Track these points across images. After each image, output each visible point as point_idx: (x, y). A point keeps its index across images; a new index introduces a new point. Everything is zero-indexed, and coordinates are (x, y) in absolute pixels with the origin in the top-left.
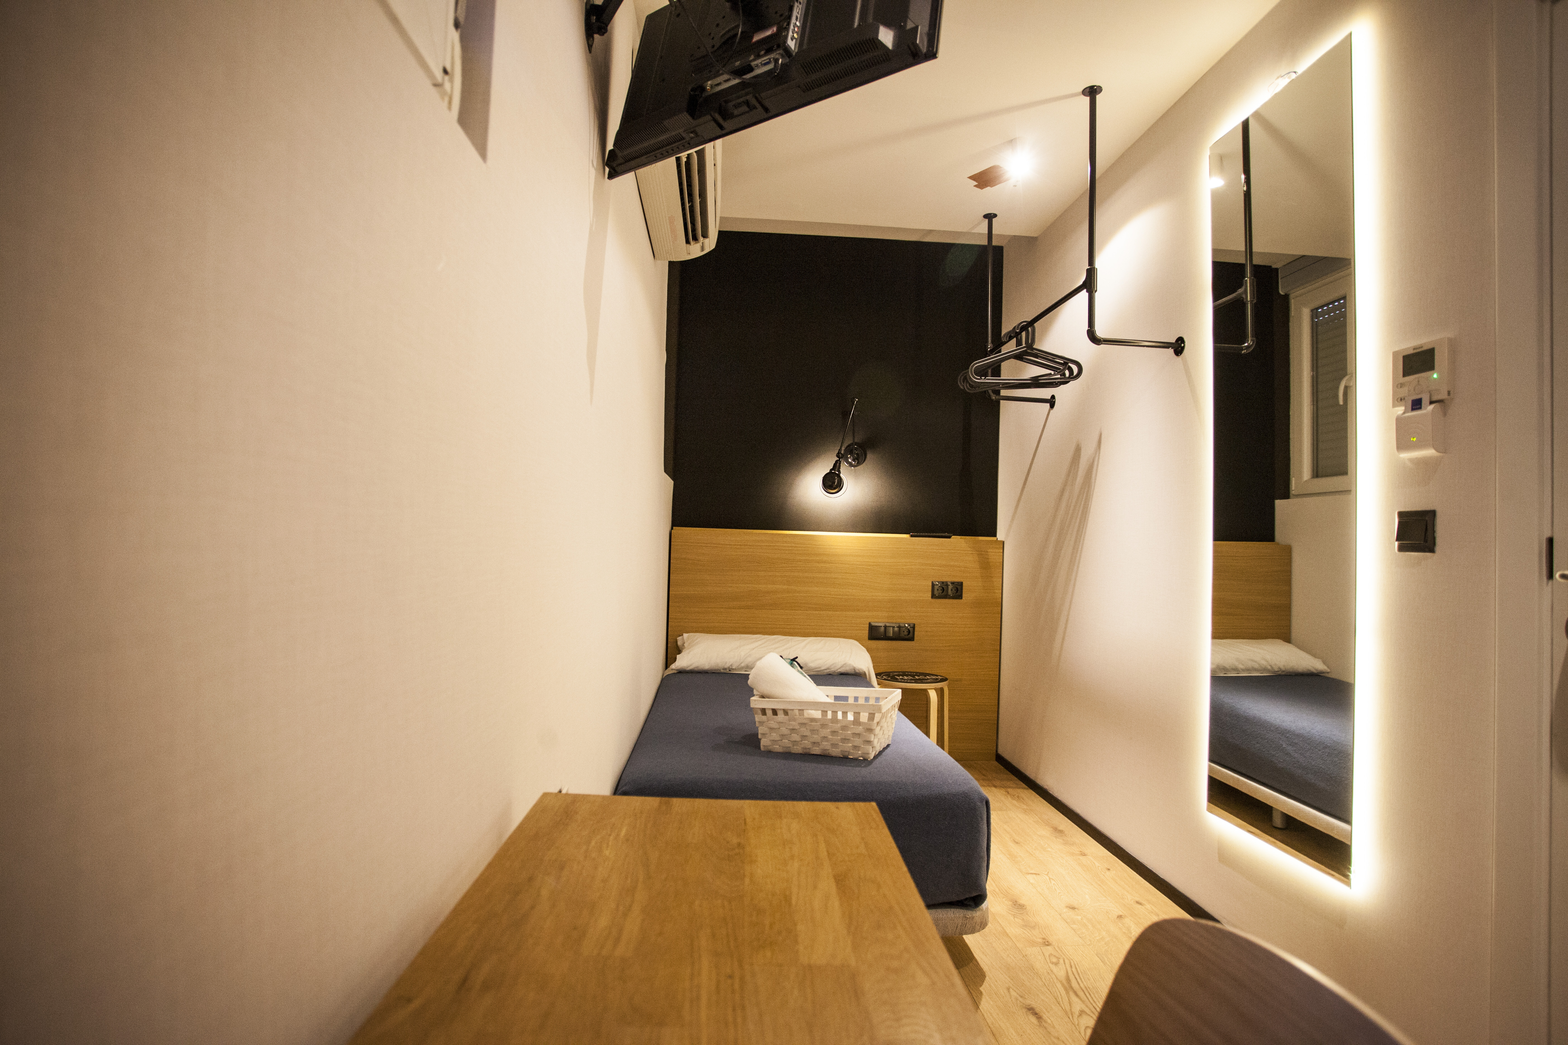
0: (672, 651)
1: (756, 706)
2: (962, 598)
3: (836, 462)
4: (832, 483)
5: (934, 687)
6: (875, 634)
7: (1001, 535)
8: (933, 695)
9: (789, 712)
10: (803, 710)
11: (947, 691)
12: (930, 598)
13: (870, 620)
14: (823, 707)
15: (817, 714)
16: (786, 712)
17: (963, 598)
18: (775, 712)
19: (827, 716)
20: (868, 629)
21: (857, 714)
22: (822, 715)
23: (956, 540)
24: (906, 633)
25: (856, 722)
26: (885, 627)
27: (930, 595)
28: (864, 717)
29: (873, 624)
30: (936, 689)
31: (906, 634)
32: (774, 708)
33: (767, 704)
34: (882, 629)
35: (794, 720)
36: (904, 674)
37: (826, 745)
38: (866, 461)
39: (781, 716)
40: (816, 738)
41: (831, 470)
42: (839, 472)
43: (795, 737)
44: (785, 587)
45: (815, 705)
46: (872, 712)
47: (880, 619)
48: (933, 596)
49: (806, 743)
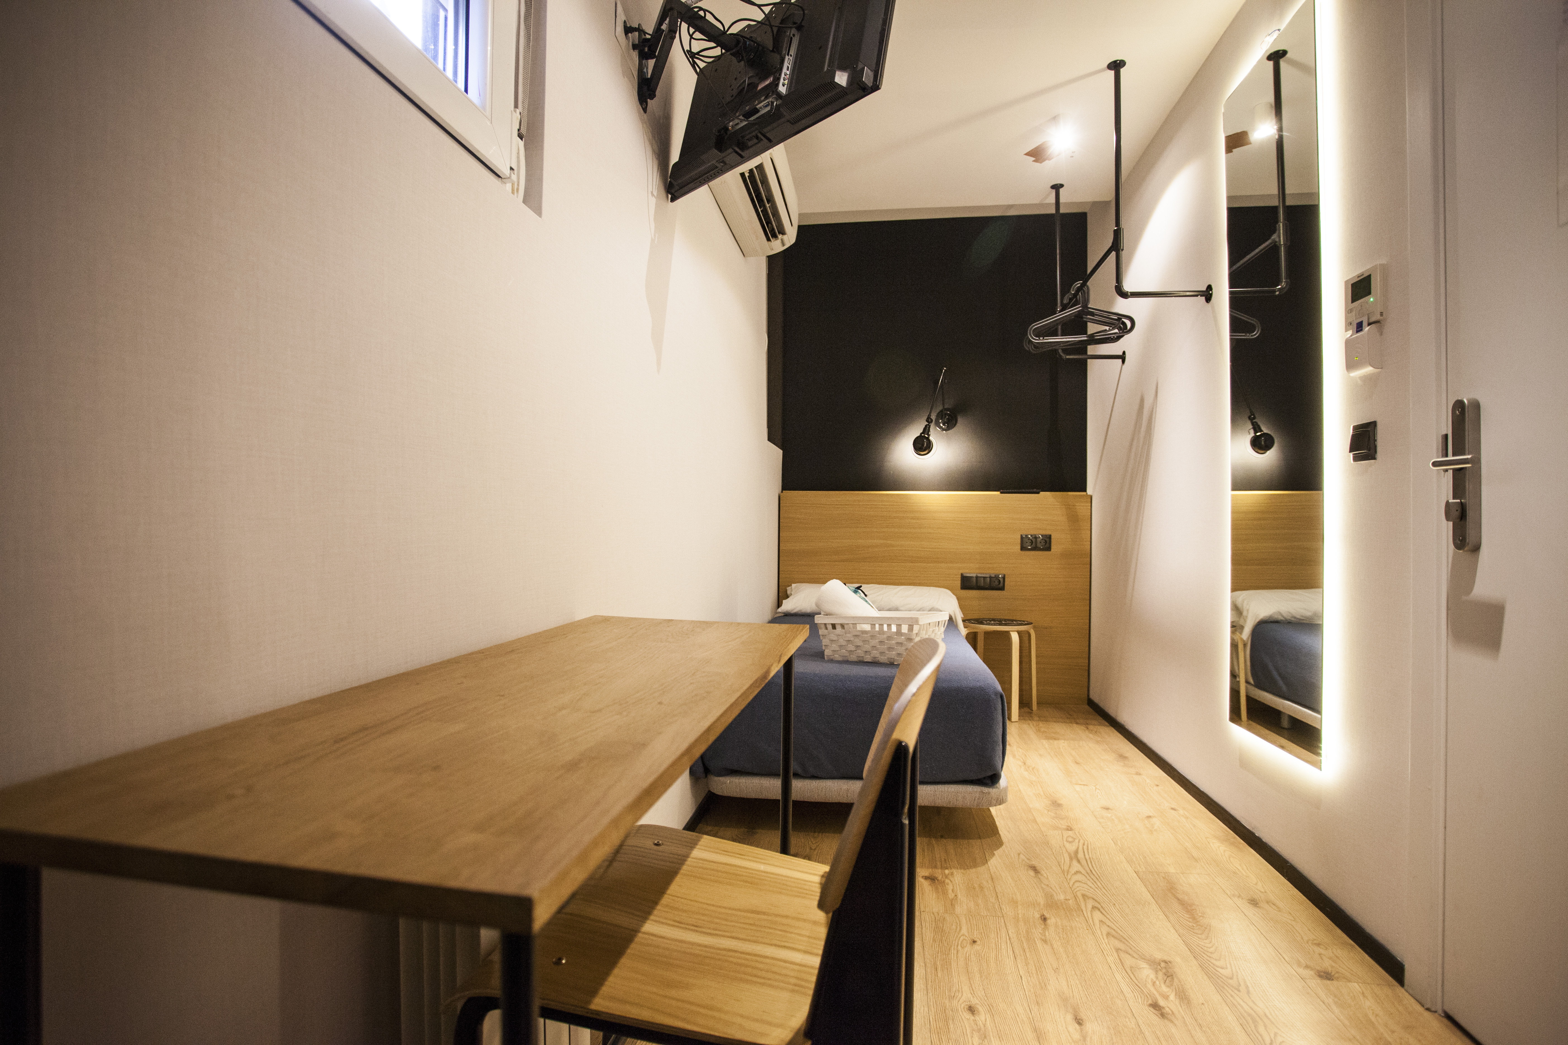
0: (782, 595)
1: (819, 622)
2: (1050, 550)
3: (926, 426)
4: (922, 445)
5: (1016, 630)
6: (967, 583)
7: (1089, 491)
8: (1015, 637)
9: (845, 626)
10: (856, 624)
11: (1034, 635)
12: (1019, 550)
13: (961, 571)
14: (872, 621)
15: (867, 627)
16: (842, 626)
17: (1052, 550)
18: (834, 626)
19: (875, 628)
20: (960, 579)
21: (899, 626)
22: (871, 628)
23: (1046, 497)
24: (997, 583)
25: (899, 633)
26: (977, 577)
27: (1019, 547)
28: (905, 629)
29: (965, 575)
30: (1019, 633)
31: (995, 584)
32: (832, 623)
33: (829, 621)
34: (974, 580)
35: (849, 633)
36: (994, 620)
37: (875, 653)
38: (958, 425)
39: (839, 629)
40: (867, 647)
41: (921, 434)
42: (929, 435)
43: (851, 647)
44: (882, 541)
45: (865, 620)
46: (911, 624)
47: (972, 571)
48: (1023, 548)
49: (860, 653)
